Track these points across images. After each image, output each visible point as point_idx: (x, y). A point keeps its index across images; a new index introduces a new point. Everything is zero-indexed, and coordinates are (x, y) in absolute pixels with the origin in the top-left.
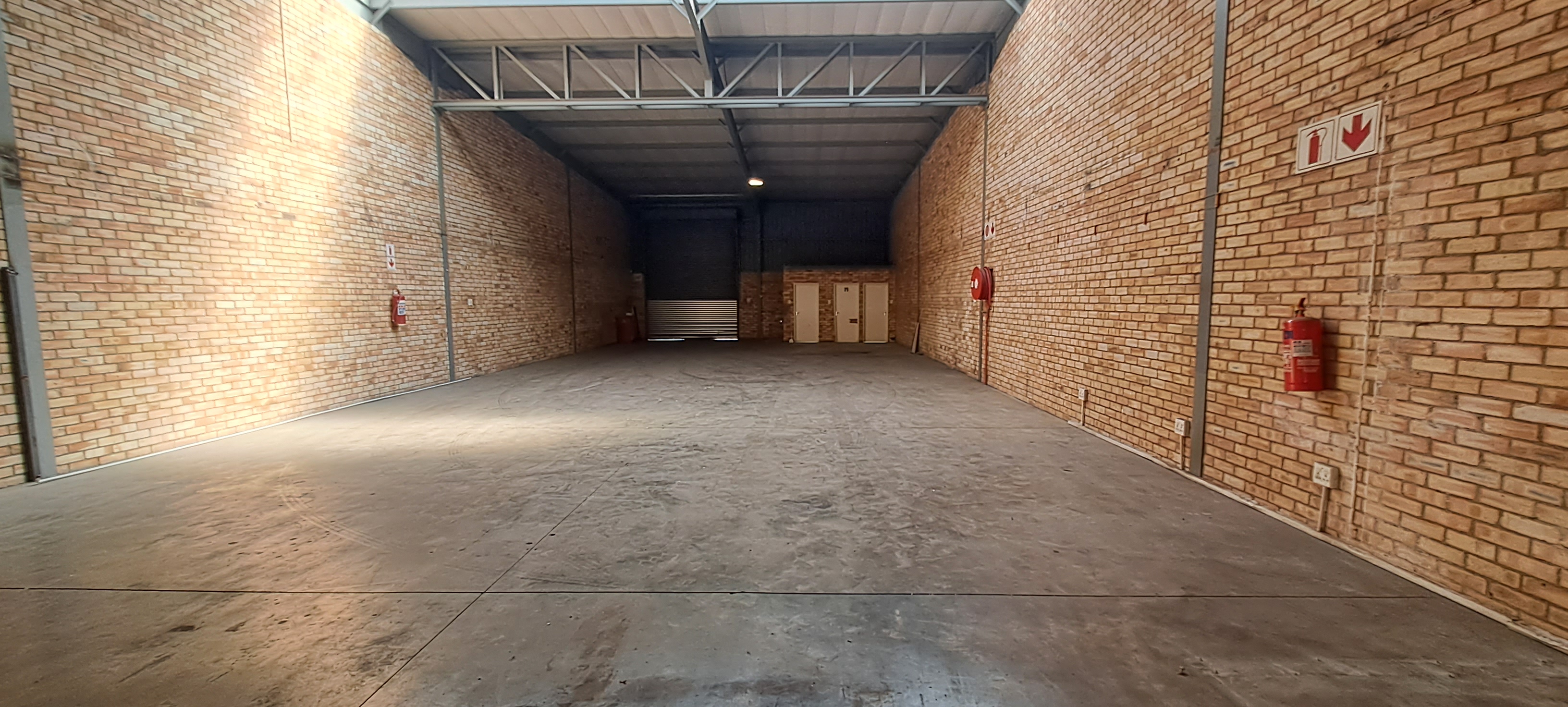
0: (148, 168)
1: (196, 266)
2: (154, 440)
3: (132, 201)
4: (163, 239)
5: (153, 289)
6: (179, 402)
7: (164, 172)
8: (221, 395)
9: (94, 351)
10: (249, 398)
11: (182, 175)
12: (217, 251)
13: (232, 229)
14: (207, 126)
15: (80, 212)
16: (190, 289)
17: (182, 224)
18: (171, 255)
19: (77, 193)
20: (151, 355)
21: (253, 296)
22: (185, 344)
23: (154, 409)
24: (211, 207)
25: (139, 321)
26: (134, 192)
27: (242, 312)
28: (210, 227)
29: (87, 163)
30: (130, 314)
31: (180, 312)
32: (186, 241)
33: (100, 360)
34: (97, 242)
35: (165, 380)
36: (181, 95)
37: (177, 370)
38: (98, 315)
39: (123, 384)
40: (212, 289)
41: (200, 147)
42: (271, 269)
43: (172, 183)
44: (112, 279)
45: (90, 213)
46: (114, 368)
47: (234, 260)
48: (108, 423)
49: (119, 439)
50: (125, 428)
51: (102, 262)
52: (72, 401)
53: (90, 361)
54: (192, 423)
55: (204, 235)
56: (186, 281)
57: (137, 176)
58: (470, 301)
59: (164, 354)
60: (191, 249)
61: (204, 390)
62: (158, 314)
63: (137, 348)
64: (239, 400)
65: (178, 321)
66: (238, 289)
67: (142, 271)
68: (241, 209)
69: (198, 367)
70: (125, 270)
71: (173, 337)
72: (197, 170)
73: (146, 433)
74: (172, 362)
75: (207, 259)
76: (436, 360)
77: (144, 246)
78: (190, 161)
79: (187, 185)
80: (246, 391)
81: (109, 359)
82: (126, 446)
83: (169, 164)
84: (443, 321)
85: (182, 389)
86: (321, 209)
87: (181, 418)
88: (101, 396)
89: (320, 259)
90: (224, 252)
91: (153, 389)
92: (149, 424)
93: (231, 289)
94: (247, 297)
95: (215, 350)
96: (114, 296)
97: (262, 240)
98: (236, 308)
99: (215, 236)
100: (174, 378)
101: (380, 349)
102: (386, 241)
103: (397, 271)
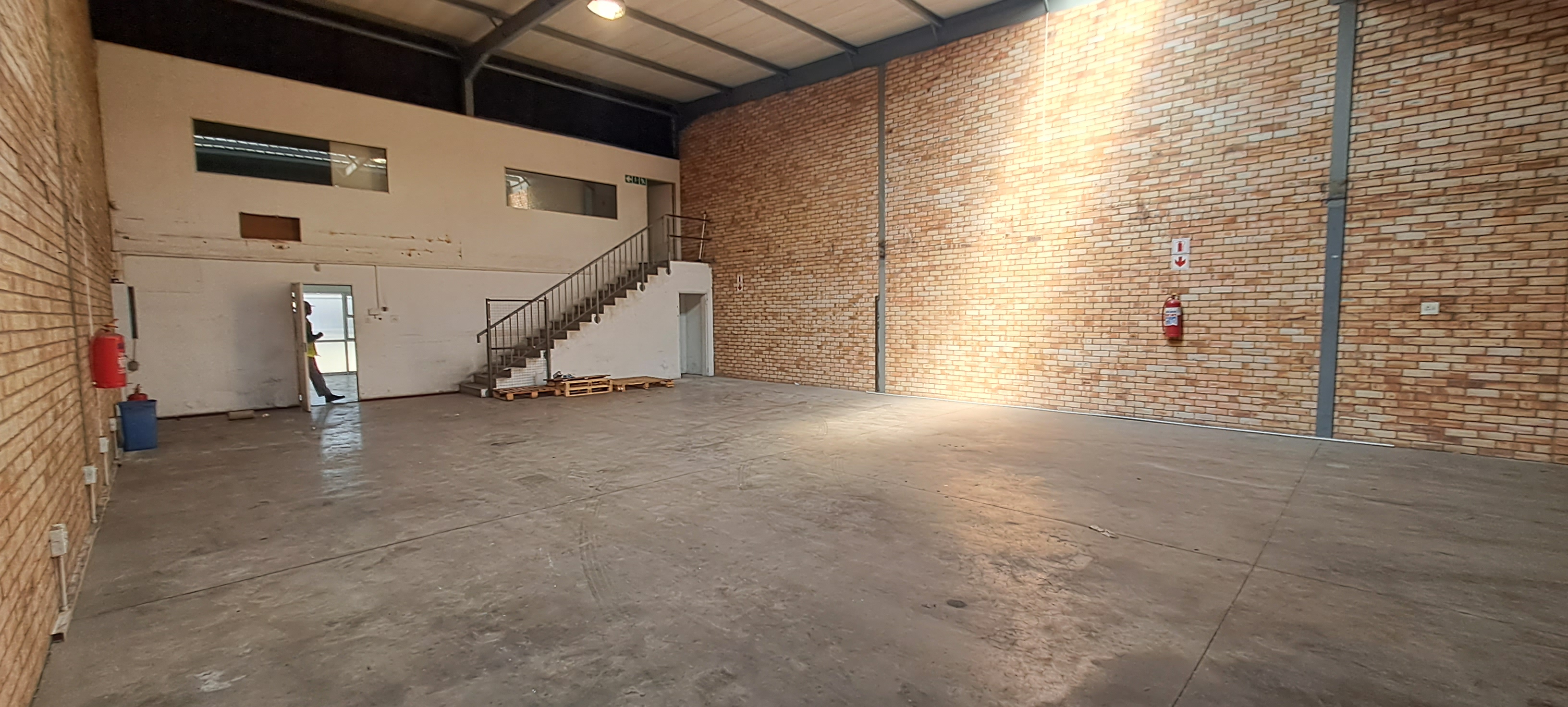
0: (936, 232)
1: (956, 287)
2: (924, 390)
3: (926, 254)
4: (939, 273)
5: (931, 303)
6: (939, 372)
7: (944, 231)
8: (963, 374)
9: (904, 336)
10: (983, 380)
11: (954, 231)
12: (971, 276)
13: (982, 259)
14: (973, 191)
15: (903, 265)
16: (951, 303)
17: (951, 262)
18: (943, 283)
19: (903, 256)
20: (927, 342)
21: (993, 307)
22: (945, 337)
23: (926, 372)
24: (969, 246)
25: (923, 322)
26: (928, 248)
27: (984, 318)
28: (968, 260)
29: (908, 239)
30: (919, 318)
31: (944, 317)
32: (952, 272)
33: (905, 341)
34: (909, 279)
35: (932, 357)
36: (959, 177)
37: (939, 352)
38: (907, 318)
39: (914, 356)
40: (965, 302)
41: (967, 207)
42: (1011, 285)
43: (948, 237)
44: (914, 299)
45: (908, 265)
46: (910, 346)
47: (981, 281)
48: (905, 375)
49: (909, 384)
50: (912, 379)
51: (910, 289)
52: (893, 360)
53: (901, 341)
54: (944, 387)
55: (963, 266)
56: (950, 298)
57: (930, 238)
58: (1430, 308)
59: (933, 342)
60: (954, 277)
61: (953, 367)
62: (932, 318)
63: (921, 337)
64: (976, 380)
65: (944, 322)
66: (982, 302)
67: (927, 293)
68: (991, 243)
69: (951, 353)
70: (920, 294)
71: (938, 332)
72: (963, 224)
73: (920, 385)
74: (937, 347)
75: (963, 282)
76: (1274, 395)
77: (929, 278)
78: (960, 219)
79: (956, 236)
80: (981, 375)
81: (909, 341)
82: (912, 389)
83: (947, 226)
84: (1311, 339)
85: (941, 365)
86: (1072, 223)
87: (939, 382)
88: (903, 360)
89: (1063, 271)
90: (975, 276)
91: (926, 361)
92: (923, 380)
93: (977, 302)
94: (988, 307)
95: (962, 343)
96: (914, 308)
97: (1007, 263)
98: (979, 315)
99: (971, 266)
100: (938, 357)
101: (1141, 363)
102: (1173, 236)
103: (1190, 271)
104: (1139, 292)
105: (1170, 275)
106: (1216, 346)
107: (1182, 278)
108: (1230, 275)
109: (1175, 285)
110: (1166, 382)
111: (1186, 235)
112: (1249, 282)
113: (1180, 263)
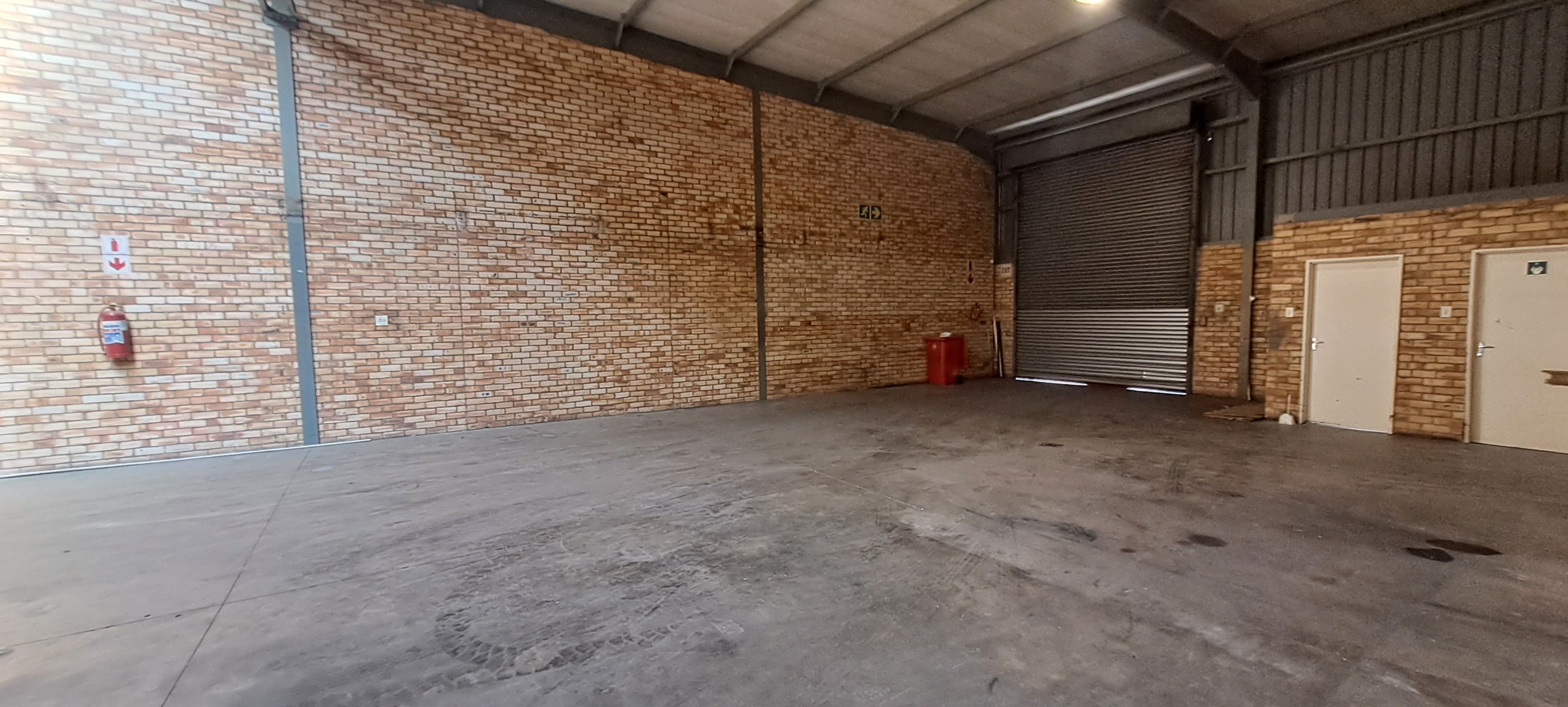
58: (381, 320)
76: (258, 411)
84: (288, 351)
101: (72, 396)
102: (101, 230)
103: (134, 276)
104: (56, 301)
105: (104, 280)
106: (184, 364)
107: (123, 284)
108: (190, 284)
109: (114, 292)
110: (117, 414)
111: (121, 232)
112: (212, 293)
113: (118, 265)
